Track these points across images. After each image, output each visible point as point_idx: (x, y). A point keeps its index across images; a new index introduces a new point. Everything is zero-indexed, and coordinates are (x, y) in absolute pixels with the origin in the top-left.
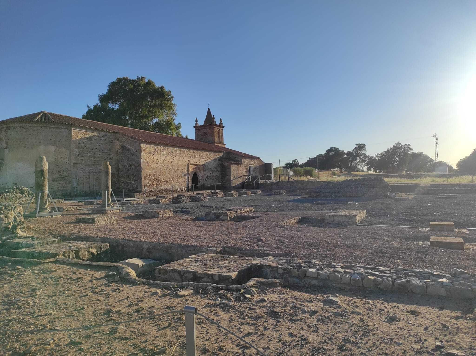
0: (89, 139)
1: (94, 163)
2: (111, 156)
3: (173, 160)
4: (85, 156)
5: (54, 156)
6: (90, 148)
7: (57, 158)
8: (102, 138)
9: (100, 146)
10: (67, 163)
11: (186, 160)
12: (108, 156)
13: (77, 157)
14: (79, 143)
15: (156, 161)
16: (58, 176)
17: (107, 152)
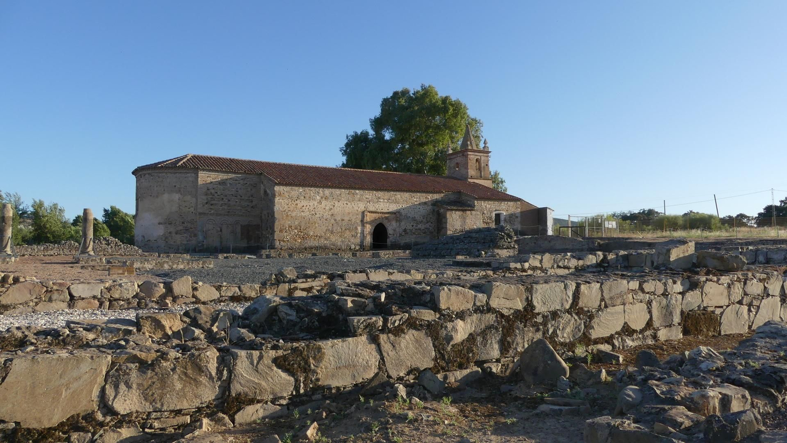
0: (223, 183)
1: (229, 212)
2: (254, 203)
3: (334, 206)
4: (216, 204)
5: (177, 205)
6: (222, 194)
7: (180, 207)
8: (241, 182)
9: (237, 191)
10: (192, 212)
11: (361, 207)
12: (249, 204)
13: (203, 206)
14: (208, 189)
15: (301, 208)
16: (181, 228)
17: (248, 198)
